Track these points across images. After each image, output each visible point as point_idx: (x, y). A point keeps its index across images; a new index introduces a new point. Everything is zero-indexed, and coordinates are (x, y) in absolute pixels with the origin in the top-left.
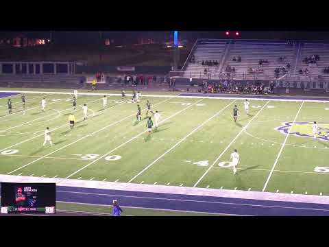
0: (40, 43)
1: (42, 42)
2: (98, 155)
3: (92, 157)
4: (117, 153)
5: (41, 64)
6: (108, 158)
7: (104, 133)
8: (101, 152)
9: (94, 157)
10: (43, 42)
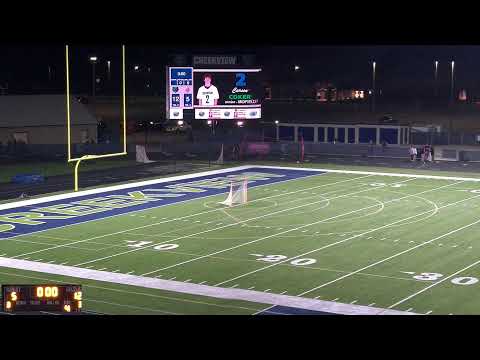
0: (357, 96)
1: (359, 95)
2: (441, 275)
3: (431, 278)
4: (469, 273)
5: (357, 128)
6: (456, 281)
7: (451, 240)
8: (446, 271)
9: (434, 278)
10: (362, 96)
